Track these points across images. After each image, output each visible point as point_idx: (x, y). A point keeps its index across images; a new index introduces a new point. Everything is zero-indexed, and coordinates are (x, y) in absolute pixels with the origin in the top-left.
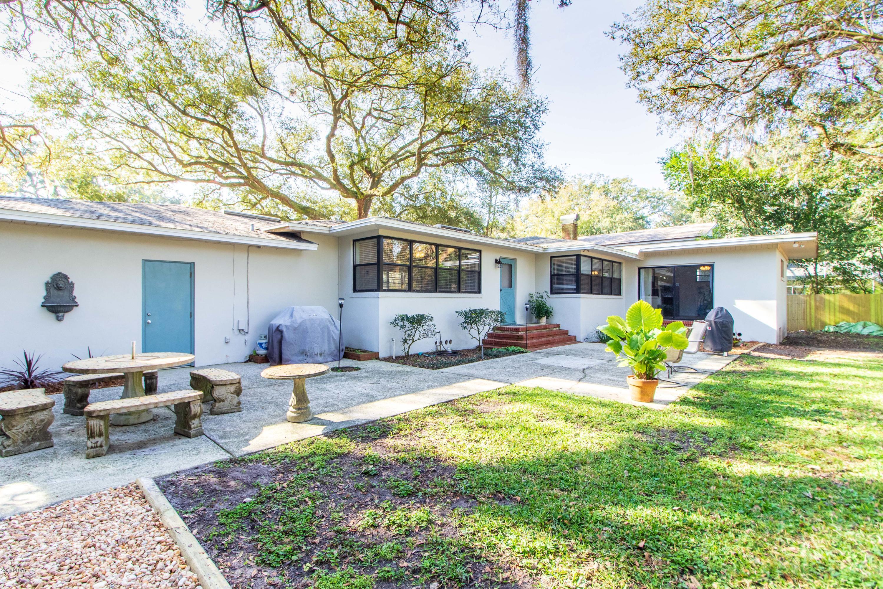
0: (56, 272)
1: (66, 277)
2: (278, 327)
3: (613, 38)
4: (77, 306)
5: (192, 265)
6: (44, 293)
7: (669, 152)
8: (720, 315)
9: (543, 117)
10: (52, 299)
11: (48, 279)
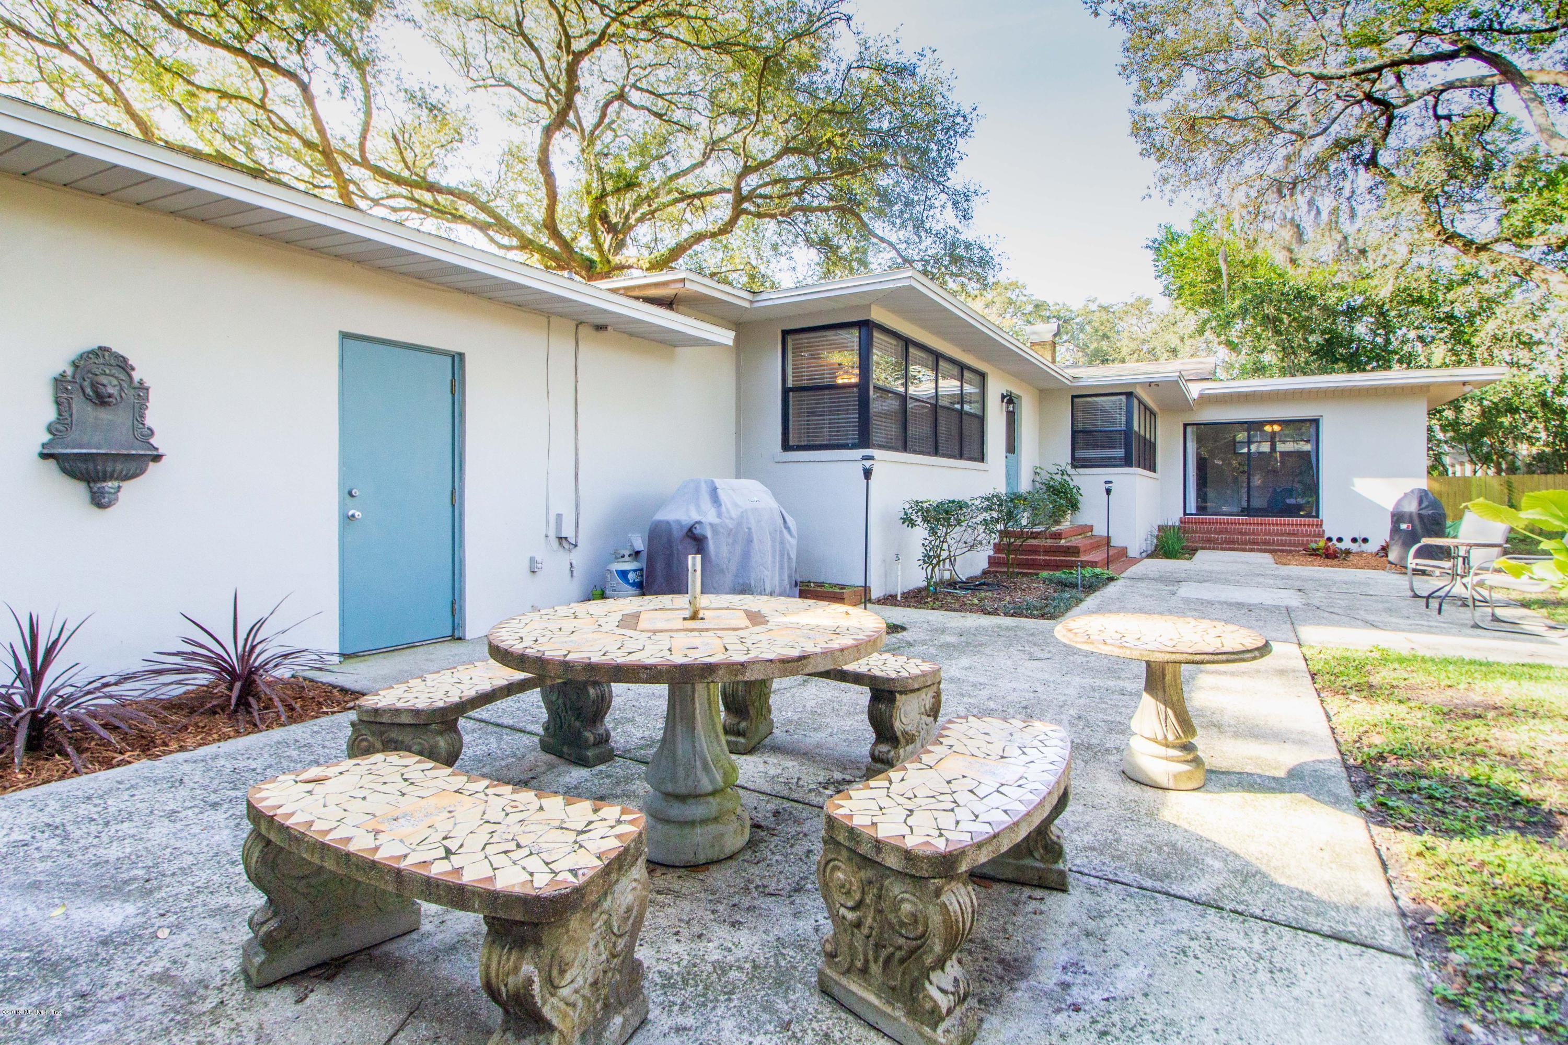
0: (93, 345)
1: (123, 365)
2: (690, 530)
3: (1097, 14)
4: (157, 458)
5: (457, 360)
6: (50, 414)
7: (1163, 232)
8: (1425, 504)
9: (961, 144)
10: (74, 435)
11: (61, 364)
